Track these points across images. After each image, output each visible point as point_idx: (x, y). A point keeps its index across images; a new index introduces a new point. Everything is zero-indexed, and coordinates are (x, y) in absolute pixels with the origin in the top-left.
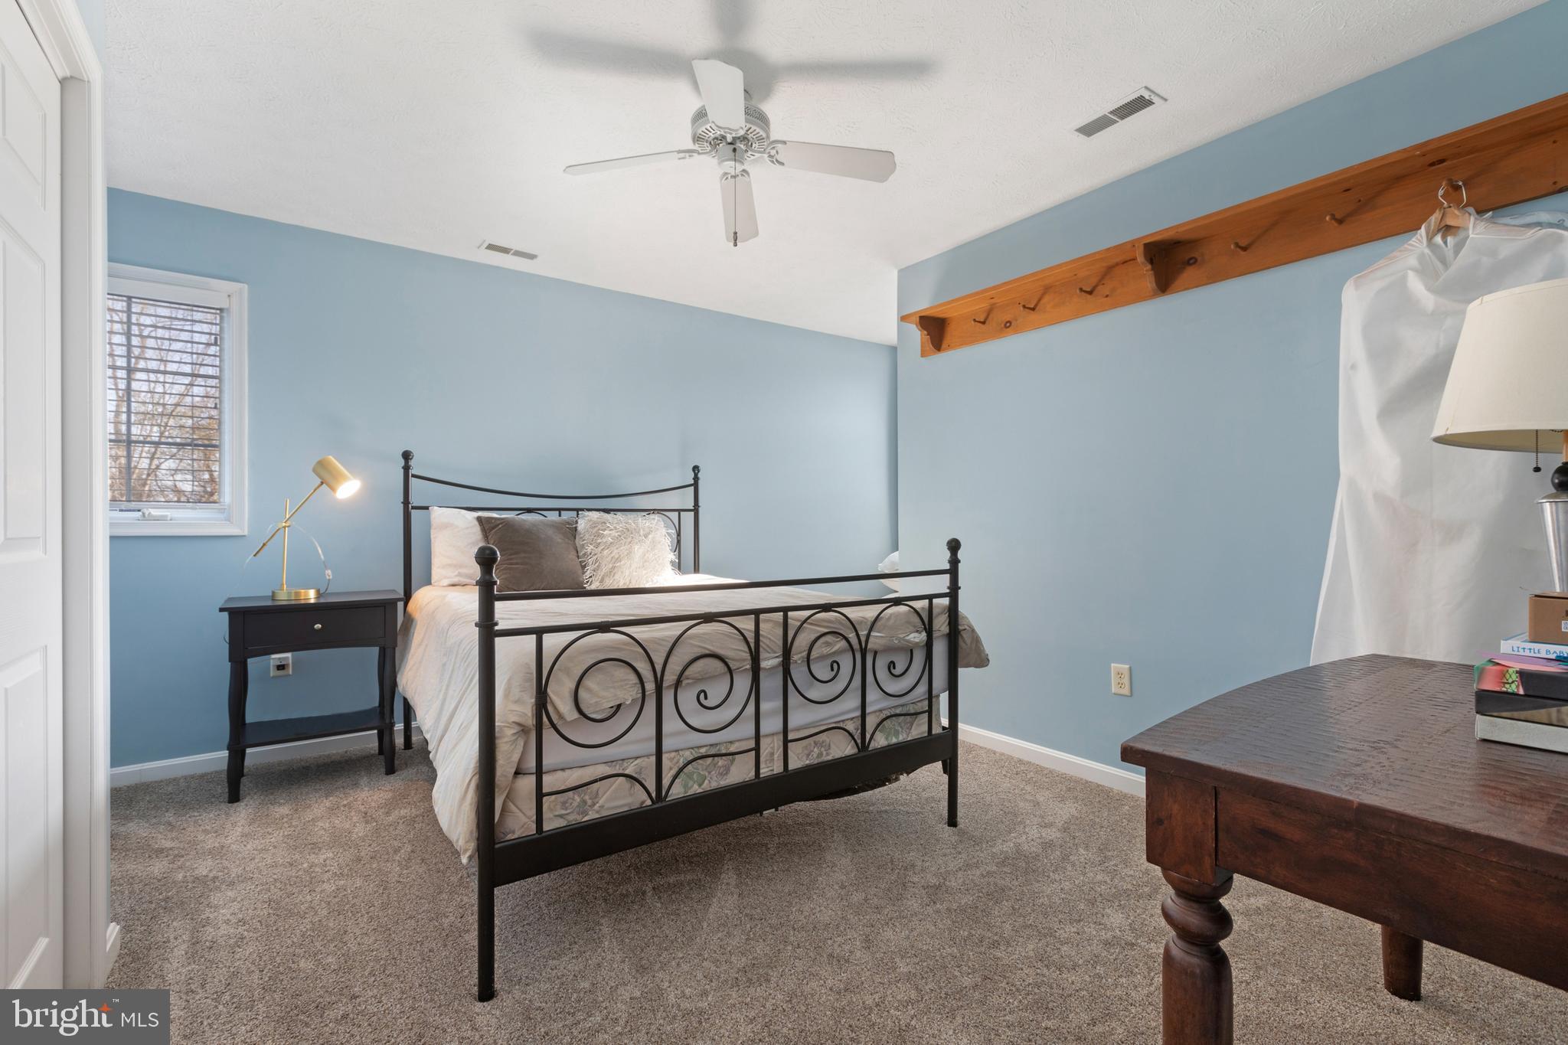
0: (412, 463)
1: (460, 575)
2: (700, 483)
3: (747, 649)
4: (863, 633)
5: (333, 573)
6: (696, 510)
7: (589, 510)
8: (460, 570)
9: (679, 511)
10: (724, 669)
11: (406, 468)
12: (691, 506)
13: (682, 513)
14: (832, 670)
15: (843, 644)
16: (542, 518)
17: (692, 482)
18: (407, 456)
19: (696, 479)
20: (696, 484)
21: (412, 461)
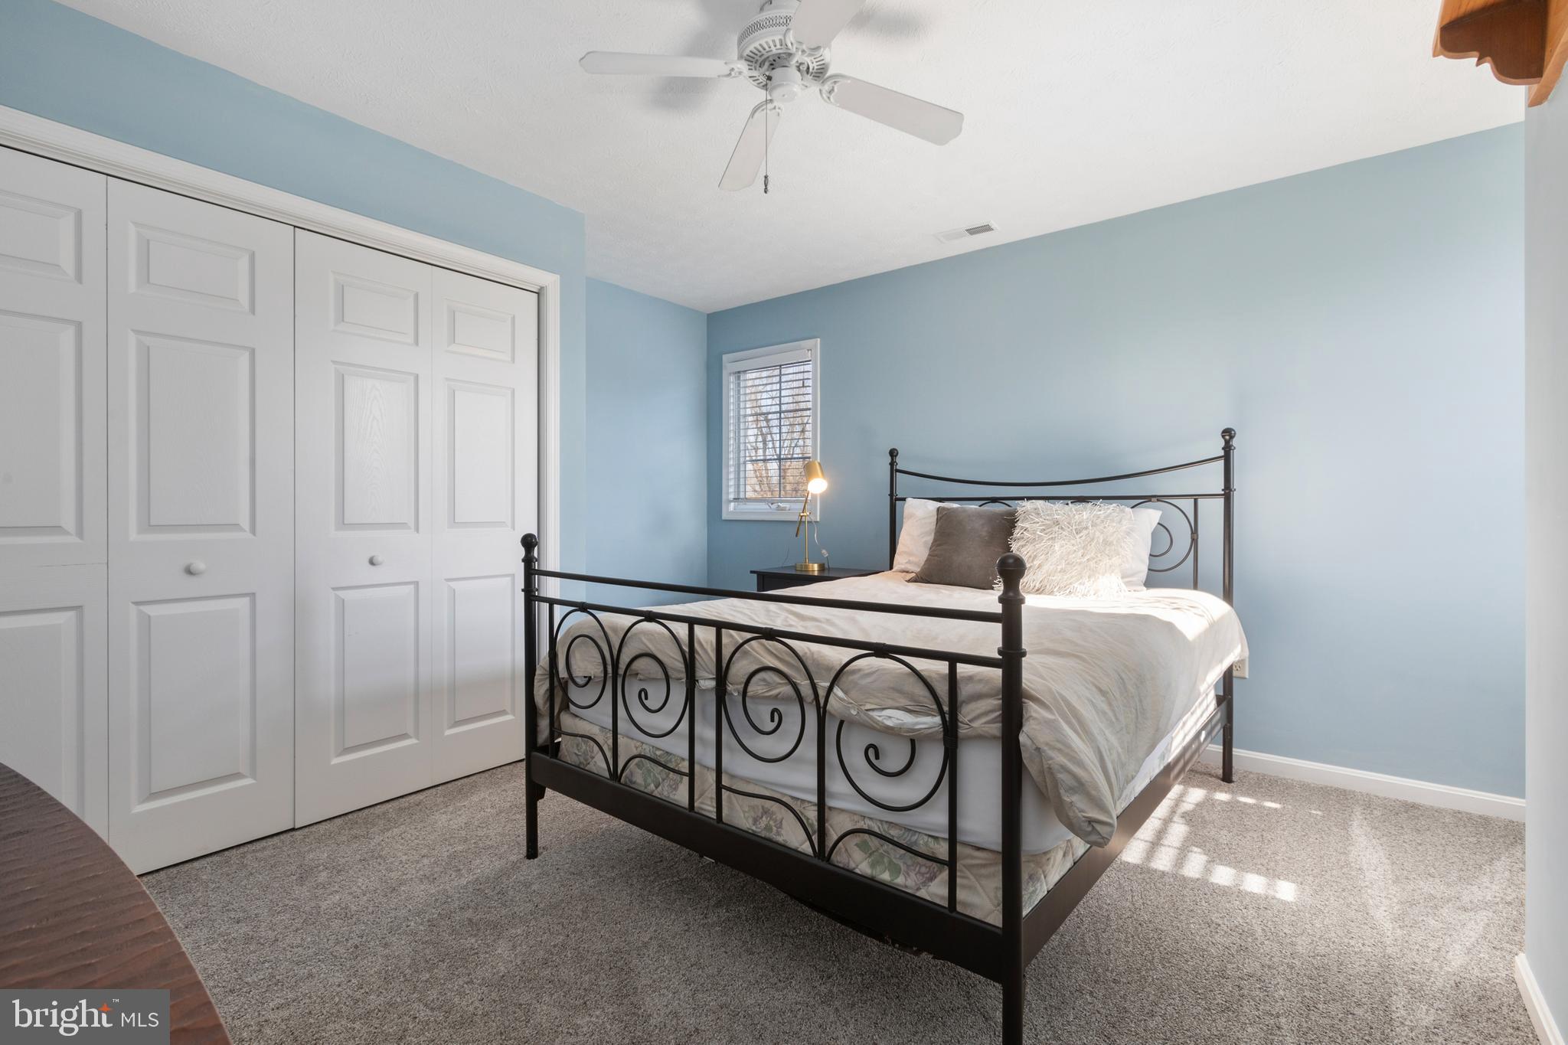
0: (898, 459)
1: (909, 562)
2: (1236, 456)
3: (681, 660)
4: (823, 684)
5: (827, 550)
6: (1227, 494)
7: (1029, 498)
8: (911, 559)
9: (1196, 498)
10: (660, 674)
11: (892, 464)
12: (1219, 488)
13: (1200, 501)
14: (772, 720)
15: (787, 689)
16: (1008, 508)
17: (1222, 453)
18: (893, 453)
19: (1228, 449)
20: (1227, 456)
21: (897, 457)
